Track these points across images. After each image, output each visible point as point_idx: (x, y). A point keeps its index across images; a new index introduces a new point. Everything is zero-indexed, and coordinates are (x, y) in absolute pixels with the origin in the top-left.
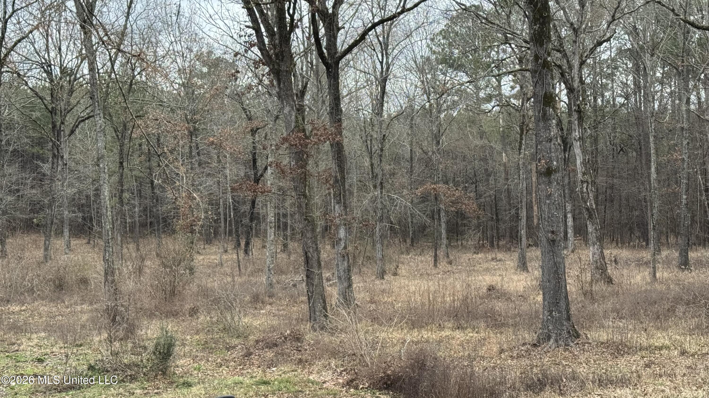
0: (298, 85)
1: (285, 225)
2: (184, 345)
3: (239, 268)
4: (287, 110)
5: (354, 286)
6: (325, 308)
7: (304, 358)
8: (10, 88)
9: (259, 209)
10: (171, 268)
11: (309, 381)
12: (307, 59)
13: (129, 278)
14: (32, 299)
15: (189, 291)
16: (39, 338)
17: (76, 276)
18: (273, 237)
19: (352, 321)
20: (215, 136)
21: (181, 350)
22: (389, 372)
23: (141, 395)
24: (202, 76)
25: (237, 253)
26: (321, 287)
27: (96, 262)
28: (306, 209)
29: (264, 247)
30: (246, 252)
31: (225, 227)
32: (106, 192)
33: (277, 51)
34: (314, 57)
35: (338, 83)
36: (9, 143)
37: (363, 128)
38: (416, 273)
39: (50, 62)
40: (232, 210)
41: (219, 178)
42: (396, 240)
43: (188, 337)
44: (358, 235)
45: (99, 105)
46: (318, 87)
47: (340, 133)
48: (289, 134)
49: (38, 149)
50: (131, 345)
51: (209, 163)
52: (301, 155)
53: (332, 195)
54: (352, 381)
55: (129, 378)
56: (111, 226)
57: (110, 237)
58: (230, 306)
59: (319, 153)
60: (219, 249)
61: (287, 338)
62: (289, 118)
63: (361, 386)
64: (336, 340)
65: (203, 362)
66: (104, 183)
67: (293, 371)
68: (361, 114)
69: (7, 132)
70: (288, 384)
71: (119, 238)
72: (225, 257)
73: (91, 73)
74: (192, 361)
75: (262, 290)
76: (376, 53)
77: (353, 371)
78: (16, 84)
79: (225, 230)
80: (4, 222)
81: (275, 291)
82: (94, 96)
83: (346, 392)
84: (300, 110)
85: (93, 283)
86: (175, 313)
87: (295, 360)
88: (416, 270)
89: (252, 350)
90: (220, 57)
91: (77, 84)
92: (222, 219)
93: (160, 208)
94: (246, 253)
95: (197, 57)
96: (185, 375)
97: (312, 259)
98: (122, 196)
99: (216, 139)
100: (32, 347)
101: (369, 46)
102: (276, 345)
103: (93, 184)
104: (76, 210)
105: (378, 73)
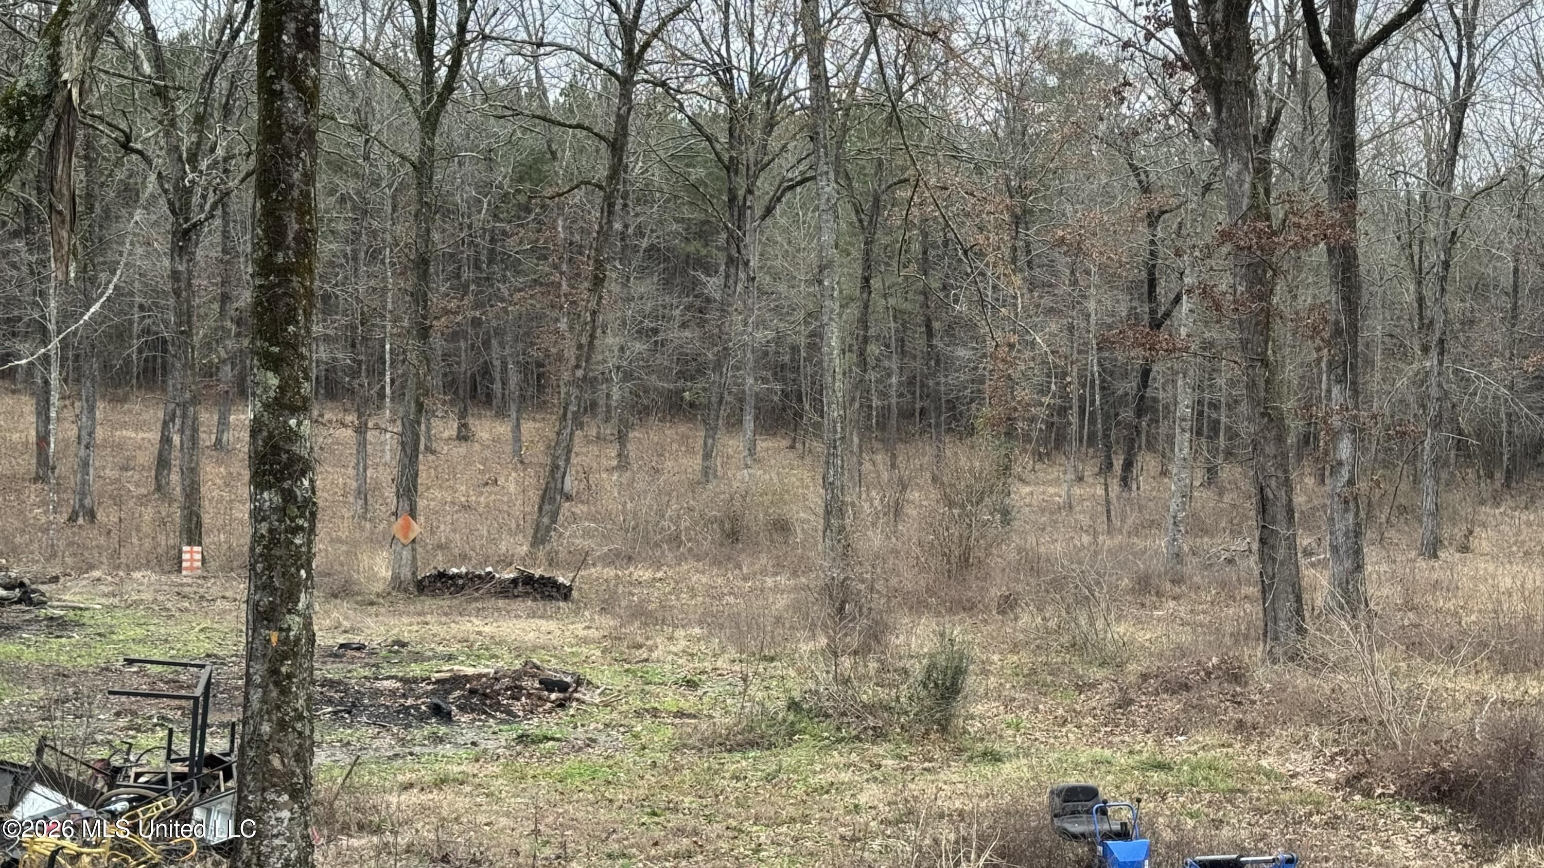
0: (1258, 117)
1: (1215, 426)
2: (985, 673)
3: (1109, 518)
4: (1233, 169)
5: (1369, 568)
6: (1299, 612)
7: (1249, 718)
8: (649, 115)
9: (1158, 391)
10: (963, 507)
11: (1259, 770)
12: (1281, 57)
13: (874, 524)
14: (676, 557)
15: (999, 560)
16: (689, 638)
17: (766, 514)
18: (1186, 451)
19: (1362, 645)
20: (1068, 225)
21: (980, 683)
22: (1445, 765)
23: (896, 770)
24: (1046, 94)
25: (1106, 485)
26: (1292, 567)
27: (807, 487)
28: (1266, 390)
29: (1164, 473)
30: (1125, 481)
31: (1082, 427)
32: (834, 339)
33: (1217, 37)
34: (1299, 54)
35: (1353, 111)
36: (641, 232)
37: (1403, 215)
38: (1514, 548)
39: (730, 62)
40: (1097, 388)
41: (1072, 317)
42: (1470, 471)
43: (996, 658)
44: (1381, 456)
45: (826, 155)
46: (1305, 121)
47: (1352, 225)
48: (1236, 224)
49: (699, 246)
50: (875, 665)
51: (1051, 285)
52: (1260, 272)
53: (1323, 365)
54: (1358, 777)
55: (871, 732)
56: (841, 412)
57: (839, 436)
58: (1087, 598)
59: (1300, 269)
60: (1065, 473)
61: (1211, 673)
62: (1236, 187)
63: (1379, 791)
64: (1323, 685)
65: (1026, 713)
66: (831, 319)
67: (1223, 745)
68: (1400, 182)
69: (638, 209)
70: (1213, 772)
71: (856, 440)
72: (1078, 492)
73: (814, 85)
74: (1002, 708)
75: (1157, 566)
76: (1445, 43)
77: (1360, 756)
78: (659, 108)
79: (1081, 433)
80: (626, 395)
81: (1188, 570)
82: (817, 133)
83: (1343, 800)
84: (1262, 169)
85: (799, 531)
86: (968, 605)
87: (1228, 723)
88: (1516, 543)
89: (1133, 695)
90: (1087, 53)
91: (782, 109)
92: (1075, 409)
93: (943, 380)
94: (1126, 485)
95: (1037, 54)
96: (986, 737)
97: (1274, 504)
98: (865, 350)
99: (1070, 233)
100: (676, 654)
101: (1428, 27)
102: (1187, 688)
103: (807, 323)
104: (769, 375)
105: (1447, 91)
